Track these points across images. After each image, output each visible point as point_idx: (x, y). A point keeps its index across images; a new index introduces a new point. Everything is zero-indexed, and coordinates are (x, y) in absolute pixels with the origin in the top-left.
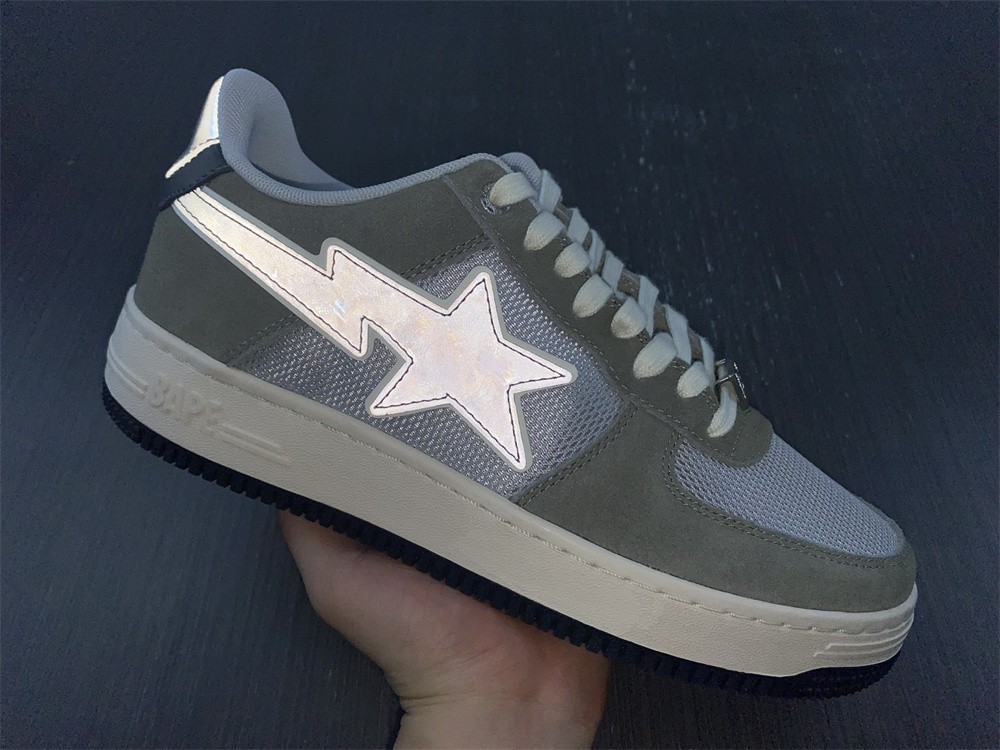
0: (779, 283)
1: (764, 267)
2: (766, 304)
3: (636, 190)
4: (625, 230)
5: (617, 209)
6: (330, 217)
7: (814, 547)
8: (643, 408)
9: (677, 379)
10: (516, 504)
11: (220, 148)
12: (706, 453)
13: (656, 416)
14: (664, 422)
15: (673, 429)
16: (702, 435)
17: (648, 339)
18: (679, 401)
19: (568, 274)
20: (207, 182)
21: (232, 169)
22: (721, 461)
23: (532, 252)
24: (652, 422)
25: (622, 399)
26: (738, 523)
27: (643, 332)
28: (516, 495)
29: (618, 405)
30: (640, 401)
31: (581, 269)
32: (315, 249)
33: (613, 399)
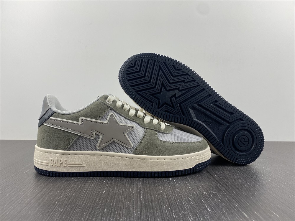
6: (79, 114)
7: (187, 143)
8: (149, 129)
9: (152, 122)
10: (133, 154)
11: (51, 109)
12: (163, 133)
13: (151, 129)
14: (153, 130)
15: (155, 130)
16: (161, 130)
17: (145, 117)
18: (154, 126)
19: (126, 110)
20: (51, 116)
21: (55, 112)
22: (166, 133)
23: (119, 108)
24: (151, 131)
25: (145, 128)
26: (173, 143)
27: (143, 116)
28: (132, 153)
29: (144, 129)
30: (148, 128)
31: (128, 109)
32: (78, 121)
33: (143, 129)
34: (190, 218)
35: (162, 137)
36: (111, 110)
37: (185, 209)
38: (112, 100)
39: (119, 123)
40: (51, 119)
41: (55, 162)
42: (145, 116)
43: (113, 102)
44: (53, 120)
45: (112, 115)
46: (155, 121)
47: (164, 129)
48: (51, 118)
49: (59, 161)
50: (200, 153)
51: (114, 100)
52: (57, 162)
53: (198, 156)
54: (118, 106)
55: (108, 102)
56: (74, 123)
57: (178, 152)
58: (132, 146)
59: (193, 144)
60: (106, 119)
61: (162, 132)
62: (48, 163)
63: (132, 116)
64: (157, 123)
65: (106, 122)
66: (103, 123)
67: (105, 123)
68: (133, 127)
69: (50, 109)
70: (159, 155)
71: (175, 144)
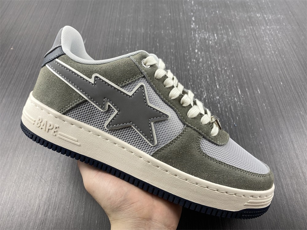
0: (240, 92)
1: (235, 87)
2: (236, 99)
3: (194, 60)
4: (191, 74)
5: (189, 67)
6: (95, 68)
7: (243, 170)
8: (190, 127)
9: (201, 119)
10: (152, 156)
11: (62, 48)
12: (209, 141)
13: (194, 130)
14: (197, 131)
15: (200, 133)
16: (209, 136)
17: (191, 107)
18: (201, 125)
19: (167, 86)
20: (57, 58)
21: (65, 54)
22: (215, 144)
23: (157, 79)
24: (193, 131)
25: (184, 124)
26: (220, 162)
27: (190, 105)
28: (152, 153)
29: (183, 126)
30: (190, 125)
31: (171, 85)
32: (90, 78)
33: (182, 124)
34: (205, 94)
35: (207, 147)
36: (144, 79)
37: (202, 86)
38: (151, 64)
39: (148, 102)
40: (56, 62)
41: (42, 124)
42: (194, 105)
43: (151, 66)
44: (58, 63)
45: (142, 86)
46: (207, 119)
47: (215, 136)
48: (57, 60)
49: (48, 126)
50: (257, 194)
51: (155, 64)
52: (45, 125)
53: (252, 196)
54: (157, 76)
55: (145, 65)
56: (84, 79)
57: (224, 181)
58: (156, 143)
59: (252, 177)
60: (131, 90)
61: (210, 139)
62: (35, 121)
63: (173, 98)
64: (207, 123)
65: (130, 94)
66: (124, 94)
67: (127, 95)
68: (167, 116)
69: (61, 46)
70: (191, 174)
71: (223, 166)
